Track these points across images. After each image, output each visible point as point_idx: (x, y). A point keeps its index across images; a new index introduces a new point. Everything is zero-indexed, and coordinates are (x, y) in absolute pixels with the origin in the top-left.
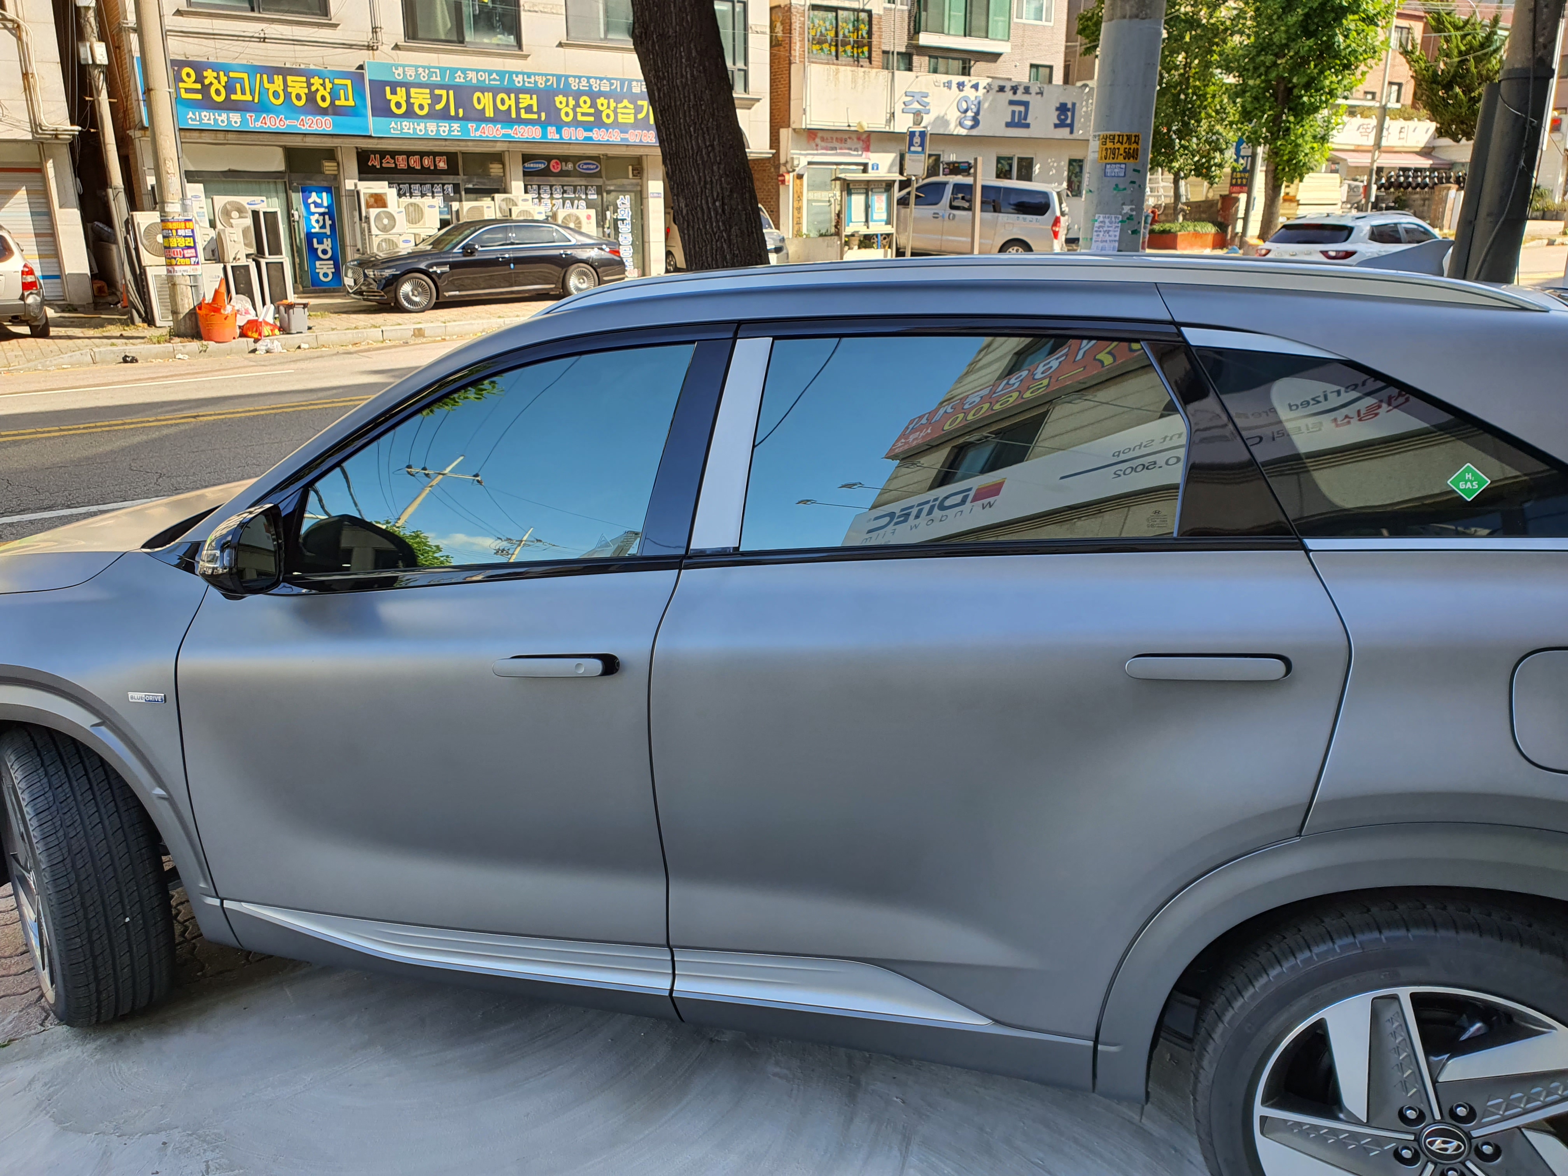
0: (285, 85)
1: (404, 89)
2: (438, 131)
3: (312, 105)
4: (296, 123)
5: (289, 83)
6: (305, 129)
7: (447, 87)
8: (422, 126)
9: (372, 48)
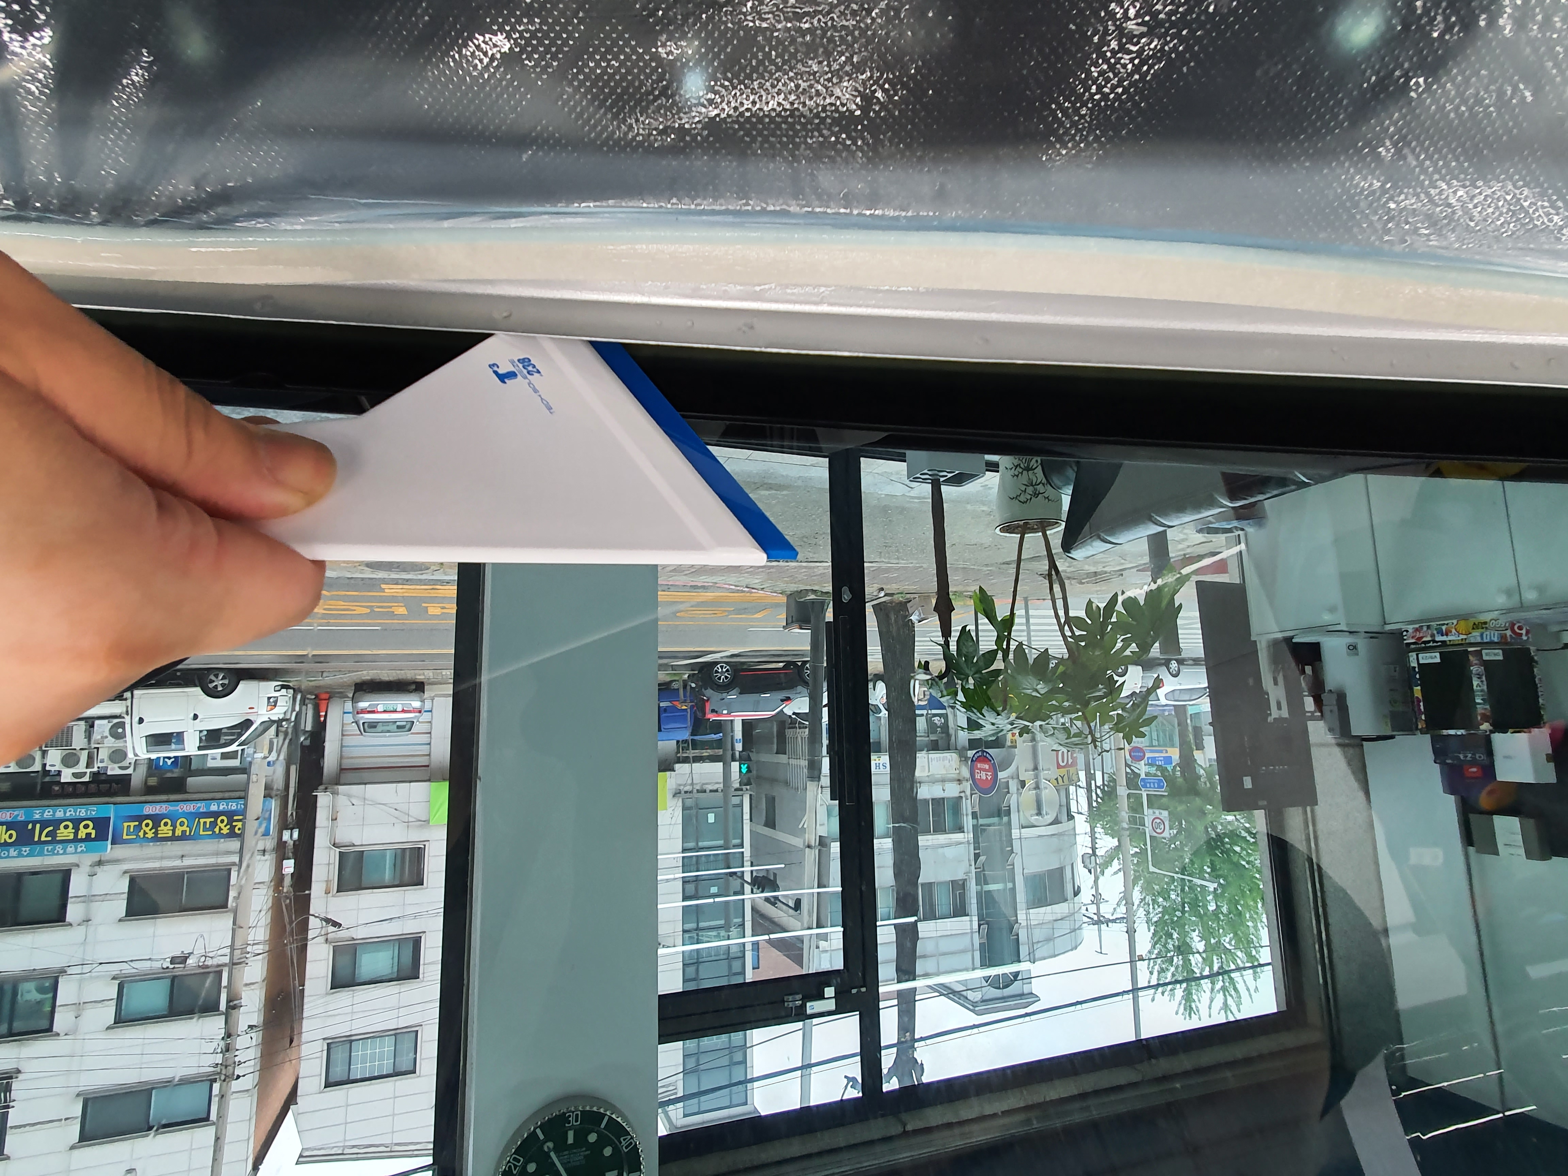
0: (174, 831)
1: (79, 837)
2: (54, 812)
3: (156, 820)
4: (171, 808)
5: (171, 832)
6: (164, 806)
7: (40, 842)
8: (68, 814)
9: (100, 861)
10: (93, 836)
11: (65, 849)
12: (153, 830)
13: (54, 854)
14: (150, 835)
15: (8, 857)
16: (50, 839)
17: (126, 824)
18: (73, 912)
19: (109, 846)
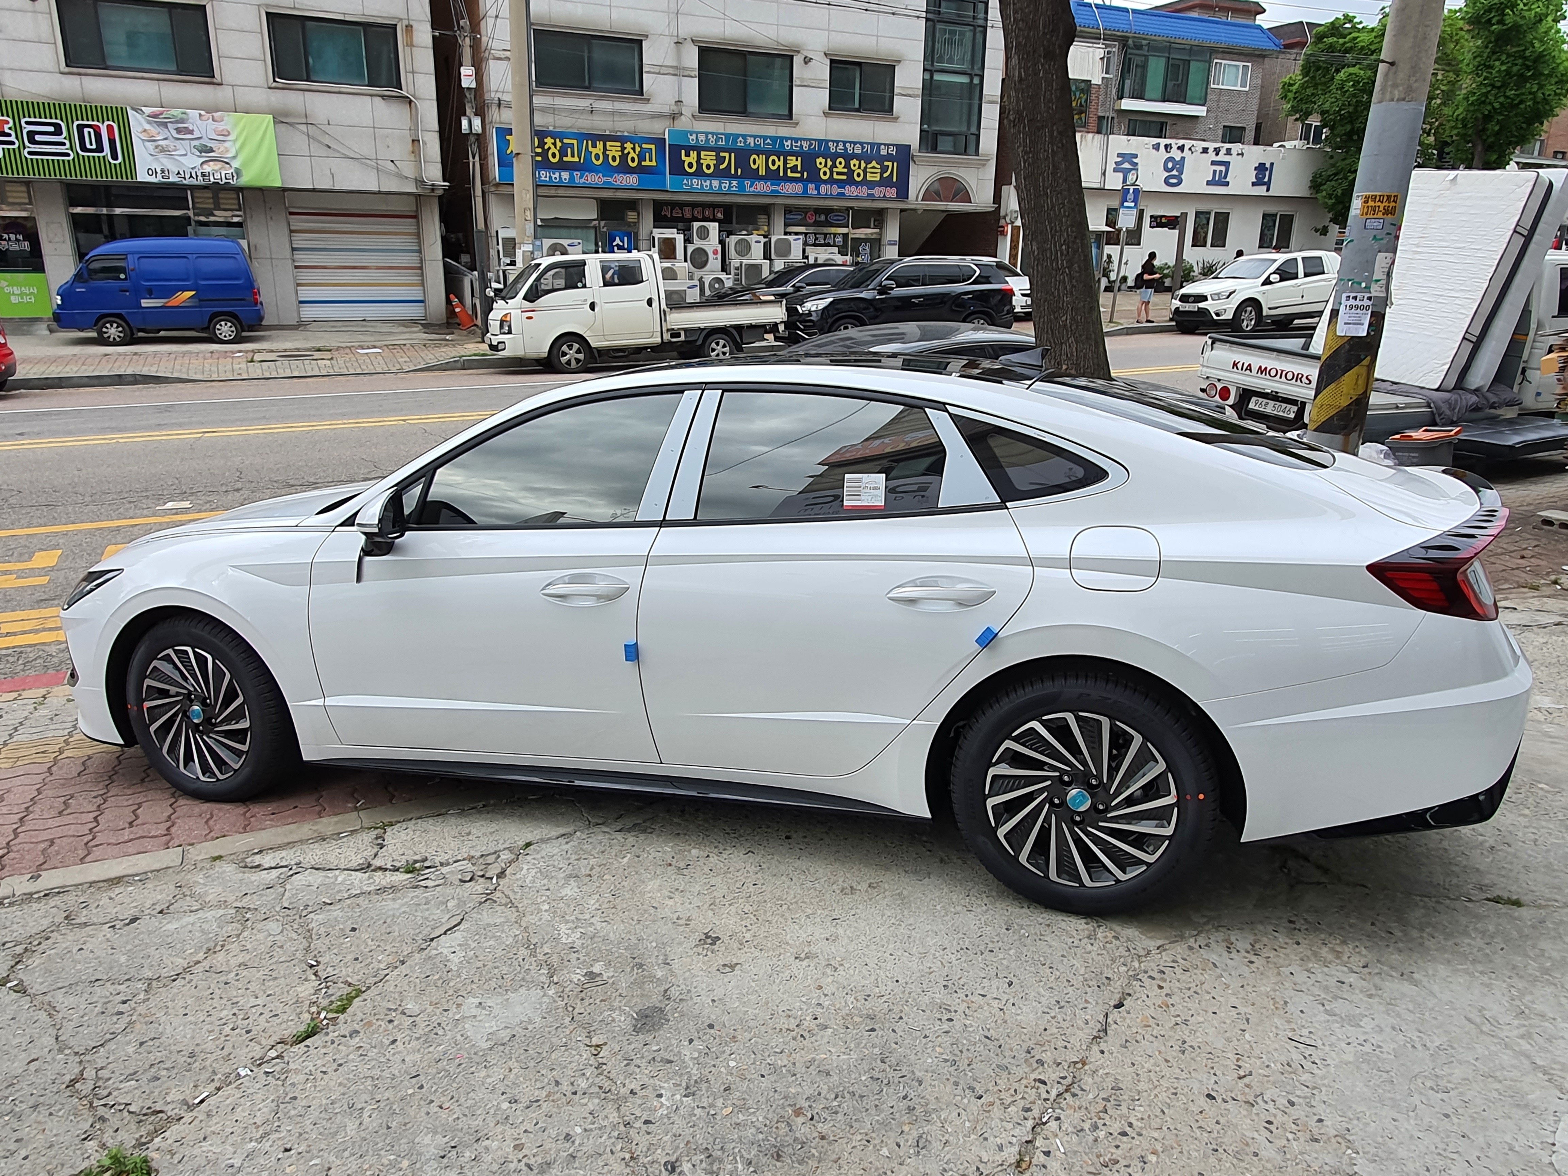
0: (605, 149)
1: (695, 152)
2: (720, 186)
3: (624, 166)
4: (610, 180)
5: (608, 148)
6: (618, 184)
7: (729, 151)
8: (708, 183)
9: (673, 119)
10: (683, 152)
11: (707, 140)
12: (626, 152)
13: (717, 134)
14: (629, 146)
15: (755, 137)
16: (722, 154)
17: (654, 163)
18: (692, 59)
19: (667, 137)
